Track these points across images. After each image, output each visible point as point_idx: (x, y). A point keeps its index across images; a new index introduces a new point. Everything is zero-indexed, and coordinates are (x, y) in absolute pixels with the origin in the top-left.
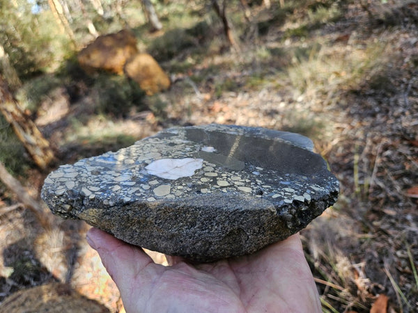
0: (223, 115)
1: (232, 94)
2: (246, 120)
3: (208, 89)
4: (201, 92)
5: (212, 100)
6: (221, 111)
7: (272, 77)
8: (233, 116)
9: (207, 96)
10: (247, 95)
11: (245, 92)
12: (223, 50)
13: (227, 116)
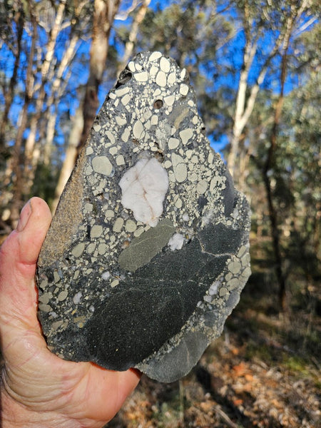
0: (244, 384)
1: (263, 364)
2: (267, 404)
3: (239, 344)
4: (231, 342)
5: (239, 357)
6: (243, 376)
7: (314, 371)
8: (255, 392)
9: (236, 351)
10: (279, 375)
11: (279, 370)
12: (271, 311)
13: (248, 387)
